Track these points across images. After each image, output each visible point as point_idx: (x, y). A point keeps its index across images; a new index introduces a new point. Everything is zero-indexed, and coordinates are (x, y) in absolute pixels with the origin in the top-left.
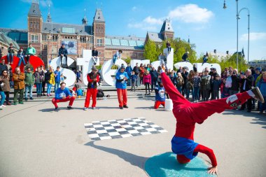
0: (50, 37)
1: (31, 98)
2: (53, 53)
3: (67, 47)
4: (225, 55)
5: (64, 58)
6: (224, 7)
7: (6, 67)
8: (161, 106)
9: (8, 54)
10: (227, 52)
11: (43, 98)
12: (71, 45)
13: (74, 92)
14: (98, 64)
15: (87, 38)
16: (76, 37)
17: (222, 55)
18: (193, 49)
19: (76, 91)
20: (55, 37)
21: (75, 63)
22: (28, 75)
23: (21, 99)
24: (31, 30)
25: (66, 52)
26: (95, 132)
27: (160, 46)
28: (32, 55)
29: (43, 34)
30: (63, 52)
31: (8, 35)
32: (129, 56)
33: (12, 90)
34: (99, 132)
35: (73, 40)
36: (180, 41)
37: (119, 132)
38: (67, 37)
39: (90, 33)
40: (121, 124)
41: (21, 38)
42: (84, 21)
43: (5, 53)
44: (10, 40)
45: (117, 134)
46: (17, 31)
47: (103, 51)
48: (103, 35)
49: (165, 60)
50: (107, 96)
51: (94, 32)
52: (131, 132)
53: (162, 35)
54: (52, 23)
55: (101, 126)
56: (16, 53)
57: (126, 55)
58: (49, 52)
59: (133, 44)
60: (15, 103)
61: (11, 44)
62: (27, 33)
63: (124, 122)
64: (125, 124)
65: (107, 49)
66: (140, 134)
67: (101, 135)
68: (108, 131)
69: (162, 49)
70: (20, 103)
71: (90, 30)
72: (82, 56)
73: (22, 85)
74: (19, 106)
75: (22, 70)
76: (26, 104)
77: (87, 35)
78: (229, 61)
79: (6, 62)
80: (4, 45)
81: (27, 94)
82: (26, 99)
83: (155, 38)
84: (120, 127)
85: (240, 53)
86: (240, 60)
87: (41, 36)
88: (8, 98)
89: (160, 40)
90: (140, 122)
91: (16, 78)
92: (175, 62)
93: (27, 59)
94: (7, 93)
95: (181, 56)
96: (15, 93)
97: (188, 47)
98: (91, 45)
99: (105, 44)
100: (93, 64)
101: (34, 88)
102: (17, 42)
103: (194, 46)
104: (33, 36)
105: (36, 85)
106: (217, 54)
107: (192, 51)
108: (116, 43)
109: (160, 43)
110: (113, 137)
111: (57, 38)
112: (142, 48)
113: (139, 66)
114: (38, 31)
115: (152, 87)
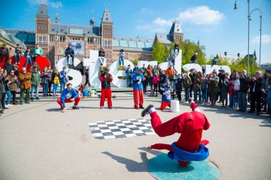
0: (58, 38)
1: (37, 98)
2: (60, 54)
3: (74, 49)
4: (236, 58)
5: (70, 58)
6: (235, 8)
7: (13, 67)
8: (167, 107)
9: (16, 54)
10: (239, 55)
11: (49, 98)
12: (79, 47)
13: (80, 92)
14: (104, 65)
15: (95, 39)
16: (83, 38)
17: (232, 57)
18: (203, 51)
19: (82, 92)
20: (62, 39)
21: (82, 63)
22: (34, 75)
23: (28, 99)
24: (39, 31)
25: (73, 53)
26: (99, 132)
27: (168, 48)
28: (38, 55)
29: (51, 35)
30: (69, 52)
31: (16, 36)
32: (137, 58)
33: (19, 90)
34: (103, 131)
35: (81, 42)
36: (189, 43)
37: (124, 132)
38: (75, 38)
39: (97, 34)
40: (126, 124)
41: (29, 39)
42: (92, 22)
43: (12, 53)
44: (18, 41)
45: (121, 133)
46: (25, 33)
47: (110, 52)
48: (111, 36)
49: (173, 61)
50: (114, 97)
51: (102, 33)
52: (135, 132)
53: (171, 37)
54: (59, 24)
55: (106, 126)
56: (23, 54)
57: (134, 57)
58: (57, 53)
59: (141, 46)
60: (21, 103)
61: (18, 45)
62: (35, 34)
63: (129, 122)
64: (130, 124)
65: (115, 51)
66: (144, 134)
67: (105, 134)
68: (113, 130)
69: (170, 51)
70: (26, 102)
71: (97, 31)
72: (89, 57)
73: (28, 84)
74: (25, 105)
75: (28, 70)
76: (32, 104)
77: (95, 36)
78: (240, 63)
79: (13, 62)
80: (12, 46)
81: (33, 94)
82: (32, 99)
83: (164, 40)
84: (125, 127)
85: (251, 56)
86: (251, 63)
87: (49, 37)
88: (14, 98)
89: (169, 42)
90: (145, 123)
91: (22, 77)
92: (183, 64)
93: (34, 59)
94: (14, 93)
95: (190, 58)
96: (21, 93)
97: (198, 49)
98: (99, 46)
99: (113, 45)
100: (100, 65)
101: (40, 89)
102: (25, 43)
103: (203, 47)
104: (41, 37)
105: (42, 85)
106: (228, 56)
107: (201, 54)
108: (124, 45)
109: (169, 45)
110: (117, 137)
111: (64, 39)
112: (151, 49)
113: (146, 67)
114: (46, 32)
115: (159, 88)
